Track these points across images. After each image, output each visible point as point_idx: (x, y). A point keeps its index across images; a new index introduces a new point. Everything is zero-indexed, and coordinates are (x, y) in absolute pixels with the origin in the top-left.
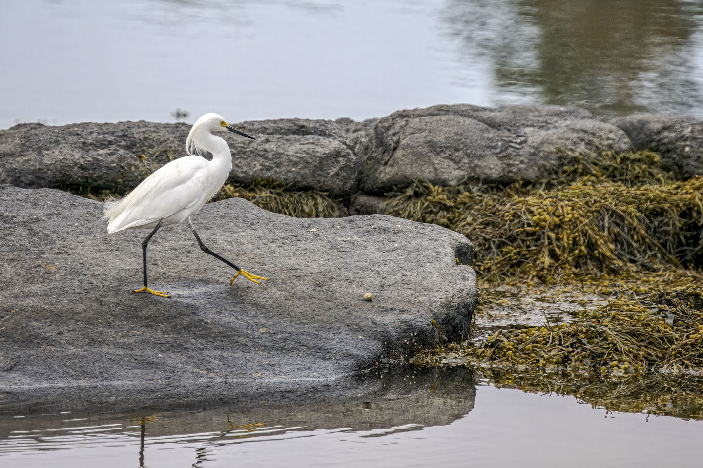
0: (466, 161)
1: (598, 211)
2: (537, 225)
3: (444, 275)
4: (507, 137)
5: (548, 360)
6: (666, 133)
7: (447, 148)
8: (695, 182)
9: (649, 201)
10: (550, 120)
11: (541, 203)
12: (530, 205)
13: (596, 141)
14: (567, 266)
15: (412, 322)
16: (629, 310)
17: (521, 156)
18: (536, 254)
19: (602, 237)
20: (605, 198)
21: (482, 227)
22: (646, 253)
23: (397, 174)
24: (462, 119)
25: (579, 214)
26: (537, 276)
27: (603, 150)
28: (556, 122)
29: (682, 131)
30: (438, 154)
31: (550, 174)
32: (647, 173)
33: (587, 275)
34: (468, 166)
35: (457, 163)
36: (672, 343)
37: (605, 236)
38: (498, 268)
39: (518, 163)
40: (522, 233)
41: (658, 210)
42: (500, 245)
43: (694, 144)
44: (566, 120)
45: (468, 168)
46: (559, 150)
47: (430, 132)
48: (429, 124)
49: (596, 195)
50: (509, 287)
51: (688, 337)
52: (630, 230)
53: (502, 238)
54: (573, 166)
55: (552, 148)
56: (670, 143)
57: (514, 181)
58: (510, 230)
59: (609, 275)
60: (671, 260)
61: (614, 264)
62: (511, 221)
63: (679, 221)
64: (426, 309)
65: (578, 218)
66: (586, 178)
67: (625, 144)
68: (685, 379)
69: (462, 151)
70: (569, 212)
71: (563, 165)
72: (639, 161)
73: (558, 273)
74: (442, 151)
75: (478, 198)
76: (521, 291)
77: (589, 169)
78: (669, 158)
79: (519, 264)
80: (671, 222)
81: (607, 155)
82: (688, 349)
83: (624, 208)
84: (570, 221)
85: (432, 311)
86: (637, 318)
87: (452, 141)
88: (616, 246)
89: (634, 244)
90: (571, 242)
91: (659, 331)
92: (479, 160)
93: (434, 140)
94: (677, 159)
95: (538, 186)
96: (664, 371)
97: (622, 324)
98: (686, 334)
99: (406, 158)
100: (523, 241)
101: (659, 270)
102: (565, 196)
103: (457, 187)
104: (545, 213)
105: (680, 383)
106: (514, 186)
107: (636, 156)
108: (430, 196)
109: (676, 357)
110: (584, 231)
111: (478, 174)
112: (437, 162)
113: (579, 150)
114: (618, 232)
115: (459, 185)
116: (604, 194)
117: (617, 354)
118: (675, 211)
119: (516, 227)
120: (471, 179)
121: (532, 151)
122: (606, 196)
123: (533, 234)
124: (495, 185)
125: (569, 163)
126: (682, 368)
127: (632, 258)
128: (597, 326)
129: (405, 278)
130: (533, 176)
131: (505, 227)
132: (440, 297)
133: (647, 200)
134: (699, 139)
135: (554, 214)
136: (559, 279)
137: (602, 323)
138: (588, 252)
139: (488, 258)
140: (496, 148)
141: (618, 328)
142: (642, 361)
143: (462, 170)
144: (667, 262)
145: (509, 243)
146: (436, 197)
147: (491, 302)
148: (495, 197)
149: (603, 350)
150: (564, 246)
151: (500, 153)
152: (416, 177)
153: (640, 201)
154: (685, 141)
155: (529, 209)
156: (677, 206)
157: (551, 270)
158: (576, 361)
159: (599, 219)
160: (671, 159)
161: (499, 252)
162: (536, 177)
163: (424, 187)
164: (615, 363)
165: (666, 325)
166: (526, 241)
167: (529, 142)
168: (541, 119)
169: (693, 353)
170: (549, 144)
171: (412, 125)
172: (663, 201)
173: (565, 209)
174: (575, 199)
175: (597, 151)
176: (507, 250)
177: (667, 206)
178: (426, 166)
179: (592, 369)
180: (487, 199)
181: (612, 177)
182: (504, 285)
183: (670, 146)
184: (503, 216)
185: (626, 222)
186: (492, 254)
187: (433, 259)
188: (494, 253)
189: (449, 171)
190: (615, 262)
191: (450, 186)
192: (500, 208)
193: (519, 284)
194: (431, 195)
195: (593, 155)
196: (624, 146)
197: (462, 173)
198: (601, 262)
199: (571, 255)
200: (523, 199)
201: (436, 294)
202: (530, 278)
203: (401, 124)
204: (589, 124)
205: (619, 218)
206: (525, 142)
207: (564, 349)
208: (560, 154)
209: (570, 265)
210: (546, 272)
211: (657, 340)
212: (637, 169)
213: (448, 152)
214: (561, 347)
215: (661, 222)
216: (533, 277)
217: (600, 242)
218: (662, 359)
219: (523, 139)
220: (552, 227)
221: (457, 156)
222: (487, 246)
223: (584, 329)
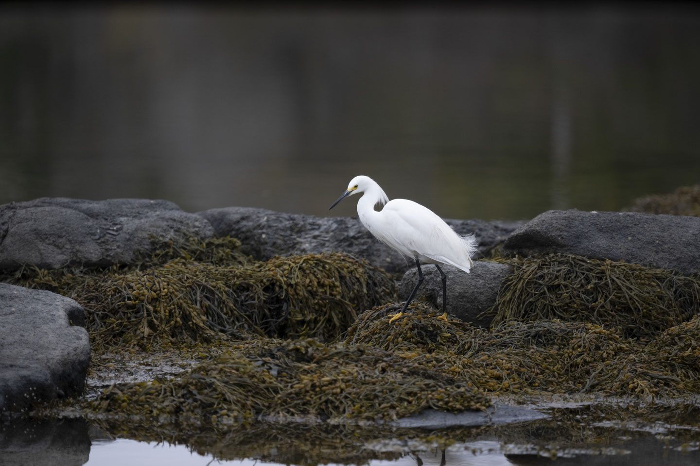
0: (68, 246)
1: (190, 287)
2: (137, 298)
3: (59, 335)
4: (105, 225)
5: (162, 410)
6: (244, 223)
7: (51, 235)
8: (276, 261)
9: (236, 278)
10: (143, 211)
11: (139, 279)
12: (129, 281)
13: (184, 229)
14: (164, 335)
15: (31, 378)
16: (235, 363)
17: (117, 242)
18: (136, 325)
19: (195, 309)
20: (197, 275)
21: (86, 301)
22: (235, 324)
23: (6, 259)
24: (63, 210)
25: (174, 289)
26: (138, 345)
27: (190, 237)
28: (148, 212)
29: (258, 221)
30: (43, 240)
31: (144, 257)
32: (230, 256)
33: (183, 344)
34: (70, 251)
35: (60, 249)
36: (277, 392)
37: (197, 309)
38: (102, 338)
39: (115, 248)
40: (123, 306)
41: (244, 285)
42: (104, 317)
43: (270, 231)
44: (156, 211)
45: (70, 253)
46: (152, 236)
47: (35, 221)
48: (34, 214)
49: (188, 273)
50: (113, 355)
51: (292, 387)
52: (219, 303)
53: (105, 311)
54: (164, 250)
55: (145, 235)
56: (249, 231)
57: (112, 264)
58: (112, 304)
59: (202, 343)
60: (256, 330)
61: (207, 334)
62: (112, 296)
63: (264, 295)
64: (44, 365)
65: (173, 292)
66: (176, 260)
67: (209, 231)
68: (290, 428)
69: (64, 238)
70: (165, 287)
71: (155, 249)
72: (222, 245)
73: (157, 342)
74: (47, 238)
75: (80, 279)
76: (124, 358)
77: (178, 252)
78: (248, 244)
79: (121, 334)
80: (256, 296)
81: (194, 240)
82: (293, 397)
83: (214, 284)
84: (166, 295)
85: (49, 367)
86: (242, 370)
87: (55, 229)
88: (208, 317)
89: (224, 316)
90: (168, 314)
91: (264, 382)
92: (80, 246)
93: (40, 228)
94: (255, 245)
95: (134, 268)
96: (271, 418)
97: (229, 376)
98: (290, 385)
99: (14, 244)
100: (124, 313)
101: (247, 338)
102: (161, 273)
103: (62, 270)
104: (144, 288)
105: (286, 431)
106: (112, 268)
107: (220, 241)
108: (36, 278)
109: (282, 405)
110: (179, 304)
111: (79, 258)
112: (42, 247)
113: (169, 237)
114: (209, 306)
115: (63, 268)
116: (195, 272)
117: (225, 404)
118: (260, 287)
119: (117, 301)
120: (73, 263)
121: (128, 237)
122: (197, 273)
123: (133, 307)
124: (95, 268)
125: (160, 247)
126: (288, 416)
127: (223, 328)
128: (206, 378)
129: (22, 338)
130: (129, 260)
131: (107, 301)
132: (56, 354)
133: (234, 276)
134: (273, 227)
135: (151, 289)
136: (158, 347)
137: (210, 375)
138: (183, 323)
139: (93, 329)
140: (95, 235)
141: (226, 379)
142: (250, 410)
143: (65, 255)
144: (254, 332)
145: (111, 315)
146: (43, 279)
147: (99, 365)
148: (96, 278)
149: (213, 400)
150: (161, 317)
151: (99, 239)
152: (23, 262)
153: (227, 278)
154: (262, 229)
155: (129, 285)
156: (262, 281)
157: (150, 339)
158: (188, 411)
159: (192, 293)
160: (249, 246)
161: (103, 324)
162: (132, 260)
163: (32, 270)
164: (225, 411)
165: (271, 377)
166: (127, 313)
167: (125, 229)
168: (134, 211)
169: (298, 402)
170: (143, 231)
171: (19, 216)
172: (248, 278)
173: (161, 284)
174: (169, 276)
175: (185, 237)
176: (110, 322)
177: (252, 282)
178: (33, 252)
179: (203, 418)
180: (89, 280)
181: (199, 259)
182: (108, 353)
183: (248, 234)
184: (105, 292)
185: (216, 296)
186: (96, 325)
187: (48, 321)
188: (98, 324)
189: (53, 255)
190: (208, 332)
191: (55, 269)
192: (102, 284)
193: (122, 352)
194: (38, 277)
195: (182, 241)
196: (209, 233)
197: (65, 257)
198: (195, 331)
199: (168, 325)
200: (122, 276)
201: (52, 352)
202: (132, 346)
203: (9, 215)
204: (177, 214)
205: (209, 293)
206: (121, 229)
207: (176, 399)
208: (152, 240)
209: (167, 335)
210: (145, 341)
211: (262, 390)
212: (221, 253)
213: (52, 239)
214: (172, 398)
215: (247, 296)
216: (134, 345)
217: (194, 314)
218: (269, 407)
219: (119, 226)
220: (150, 300)
221: (61, 243)
222: (91, 318)
223: (194, 382)
